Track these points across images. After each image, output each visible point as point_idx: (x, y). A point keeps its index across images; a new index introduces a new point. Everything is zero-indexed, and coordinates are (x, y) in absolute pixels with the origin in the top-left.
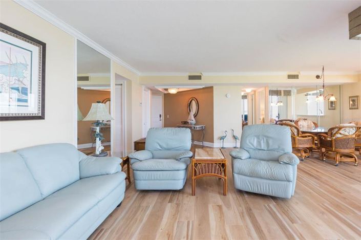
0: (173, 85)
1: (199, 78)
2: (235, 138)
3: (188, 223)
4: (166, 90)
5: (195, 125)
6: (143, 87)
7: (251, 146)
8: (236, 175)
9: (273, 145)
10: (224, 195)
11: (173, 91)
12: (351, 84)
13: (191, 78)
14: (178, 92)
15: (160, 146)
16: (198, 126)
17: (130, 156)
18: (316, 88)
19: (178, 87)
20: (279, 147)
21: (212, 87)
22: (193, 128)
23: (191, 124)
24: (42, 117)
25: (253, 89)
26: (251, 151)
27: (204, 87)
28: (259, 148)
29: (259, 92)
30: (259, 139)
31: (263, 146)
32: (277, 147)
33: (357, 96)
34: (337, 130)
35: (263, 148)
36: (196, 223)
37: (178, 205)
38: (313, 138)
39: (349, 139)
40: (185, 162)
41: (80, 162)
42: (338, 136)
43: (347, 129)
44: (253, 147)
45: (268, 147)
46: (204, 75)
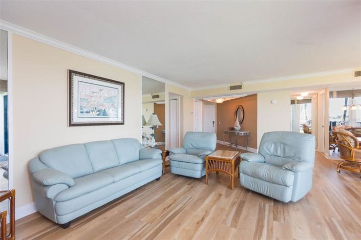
0: (219, 96)
1: (239, 87)
3: (191, 198)
4: (215, 100)
5: (240, 131)
6: (195, 100)
7: (268, 151)
8: (241, 174)
9: (289, 153)
10: (231, 188)
11: (220, 101)
13: (232, 88)
14: (224, 102)
15: (192, 145)
16: (241, 132)
17: (169, 151)
19: (224, 97)
20: (295, 155)
21: (256, 94)
22: (237, 134)
23: (237, 130)
24: (122, 124)
26: (267, 156)
28: (275, 154)
29: (321, 95)
30: (276, 145)
32: (293, 155)
35: (279, 154)
36: (195, 200)
37: (192, 187)
40: (203, 158)
41: (140, 150)
44: (269, 153)
45: (284, 154)
46: (245, 84)
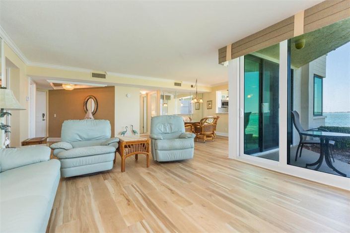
1: (103, 76)
2: (134, 132)
3: (133, 186)
9: (174, 129)
10: (147, 167)
11: (68, 87)
12: (208, 93)
13: (94, 75)
14: (74, 89)
15: (80, 137)
18: (190, 94)
20: (178, 130)
25: (147, 92)
27: (106, 85)
28: (165, 132)
29: (151, 95)
30: (165, 125)
31: (168, 131)
33: (211, 101)
34: (204, 120)
36: (138, 184)
38: (191, 127)
39: (210, 125)
40: (114, 146)
42: (206, 124)
43: (210, 120)
45: (171, 131)
46: (108, 74)
